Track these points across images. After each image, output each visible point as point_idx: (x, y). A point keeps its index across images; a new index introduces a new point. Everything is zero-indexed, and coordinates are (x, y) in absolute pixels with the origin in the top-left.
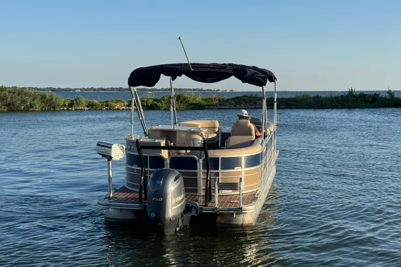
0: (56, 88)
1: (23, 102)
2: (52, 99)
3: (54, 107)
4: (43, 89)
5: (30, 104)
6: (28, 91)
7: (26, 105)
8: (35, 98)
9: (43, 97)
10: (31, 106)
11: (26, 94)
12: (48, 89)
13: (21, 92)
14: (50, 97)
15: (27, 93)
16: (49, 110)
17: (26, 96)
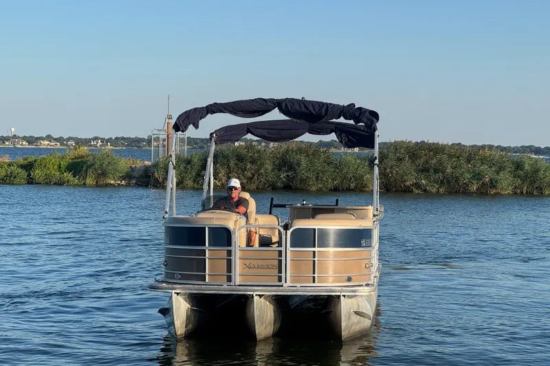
0: (542, 147)
1: (478, 176)
2: (536, 171)
3: (540, 189)
4: (513, 148)
5: (491, 180)
6: (488, 153)
7: (483, 183)
8: (501, 169)
9: (518, 166)
10: (493, 184)
11: (483, 160)
12: (525, 149)
13: (473, 155)
14: (531, 165)
15: (485, 158)
16: (530, 194)
17: (483, 163)
